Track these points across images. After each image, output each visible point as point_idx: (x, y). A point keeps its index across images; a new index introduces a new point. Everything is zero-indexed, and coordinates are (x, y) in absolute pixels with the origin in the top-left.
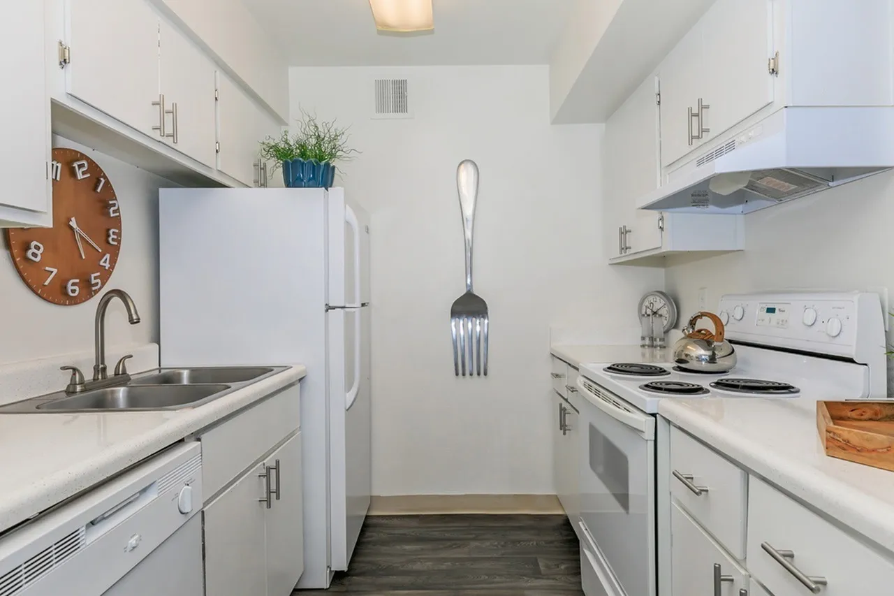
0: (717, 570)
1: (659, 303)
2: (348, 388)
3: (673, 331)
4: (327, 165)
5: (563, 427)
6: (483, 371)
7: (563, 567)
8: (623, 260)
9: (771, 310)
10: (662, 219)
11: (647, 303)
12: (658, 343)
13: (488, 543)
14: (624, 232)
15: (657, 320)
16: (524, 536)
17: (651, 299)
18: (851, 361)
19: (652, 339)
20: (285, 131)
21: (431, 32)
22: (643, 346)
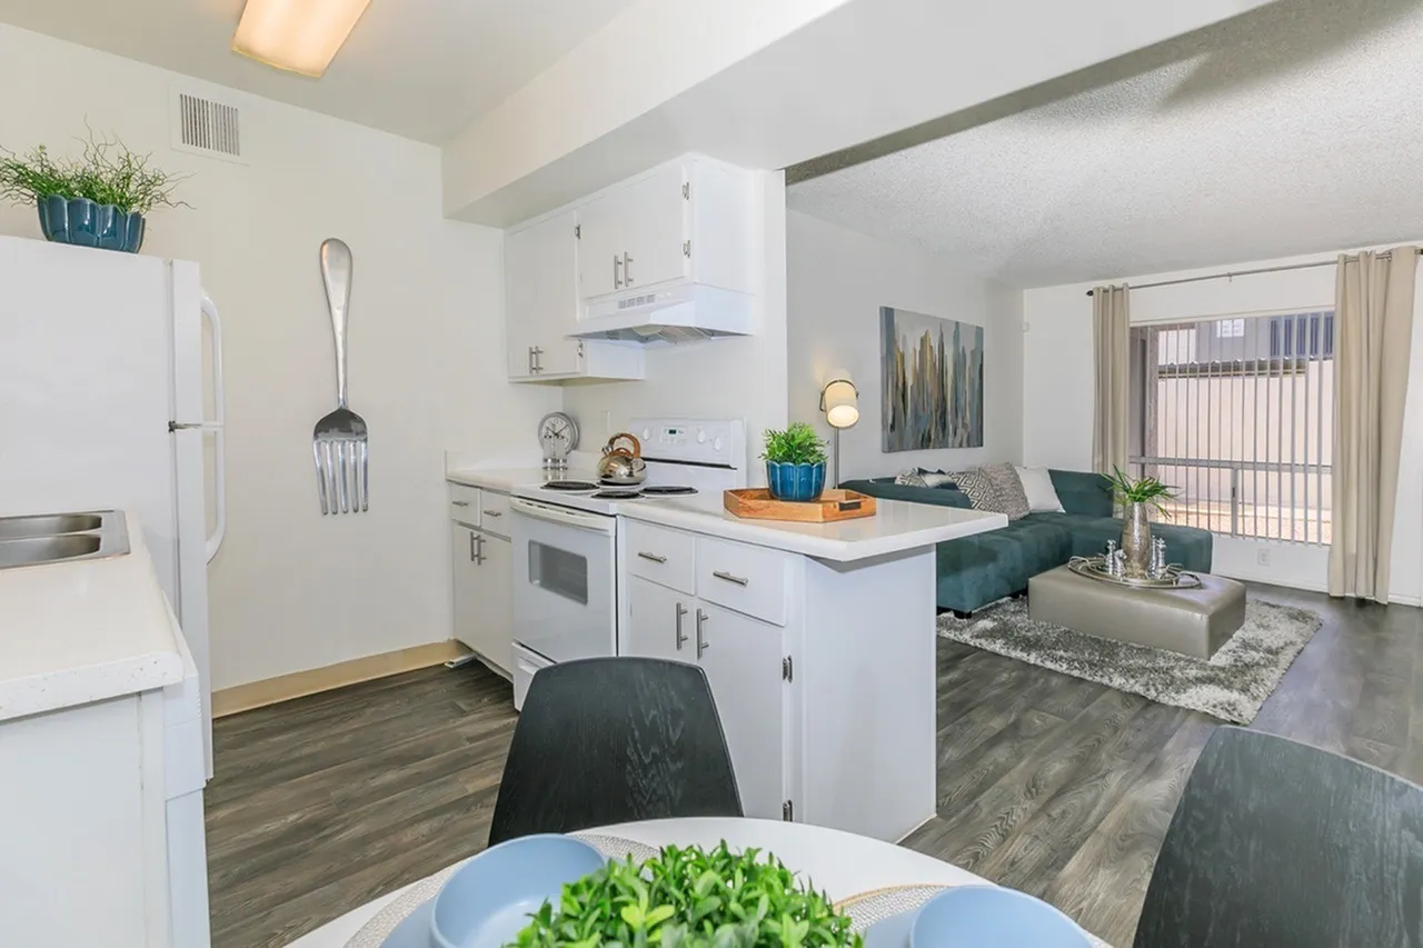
0: (678, 606)
1: (560, 425)
2: (209, 536)
3: (573, 452)
4: (137, 216)
5: (477, 557)
6: (361, 508)
7: (485, 700)
8: (532, 379)
9: (672, 432)
10: (581, 346)
11: (547, 424)
12: (561, 464)
13: (388, 706)
14: (535, 353)
15: (559, 441)
16: (428, 688)
17: (552, 419)
18: (728, 467)
19: (555, 461)
20: (41, 147)
21: (317, 80)
22: (546, 468)
